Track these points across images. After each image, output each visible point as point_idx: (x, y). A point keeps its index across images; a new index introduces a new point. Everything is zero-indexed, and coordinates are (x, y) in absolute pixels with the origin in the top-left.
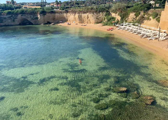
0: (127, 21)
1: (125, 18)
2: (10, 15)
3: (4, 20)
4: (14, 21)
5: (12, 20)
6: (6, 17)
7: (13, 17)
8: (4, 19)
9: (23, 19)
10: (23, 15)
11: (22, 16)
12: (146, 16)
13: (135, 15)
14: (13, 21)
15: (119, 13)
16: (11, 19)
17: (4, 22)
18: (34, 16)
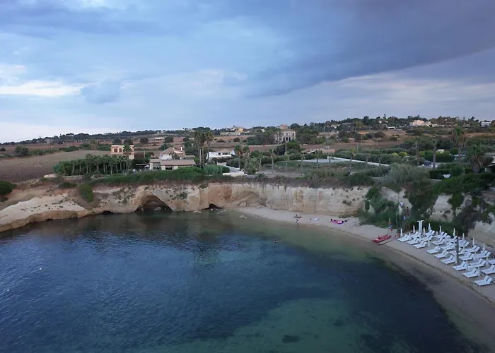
0: (429, 215)
1: (423, 207)
2: (119, 189)
3: (103, 201)
4: (125, 202)
5: (122, 200)
6: (110, 193)
7: (125, 193)
8: (103, 198)
9: (148, 197)
10: (151, 186)
11: (146, 189)
12: (478, 208)
13: (450, 201)
14: (123, 202)
15: (406, 193)
16: (120, 198)
17: (101, 204)
18: (176, 190)
